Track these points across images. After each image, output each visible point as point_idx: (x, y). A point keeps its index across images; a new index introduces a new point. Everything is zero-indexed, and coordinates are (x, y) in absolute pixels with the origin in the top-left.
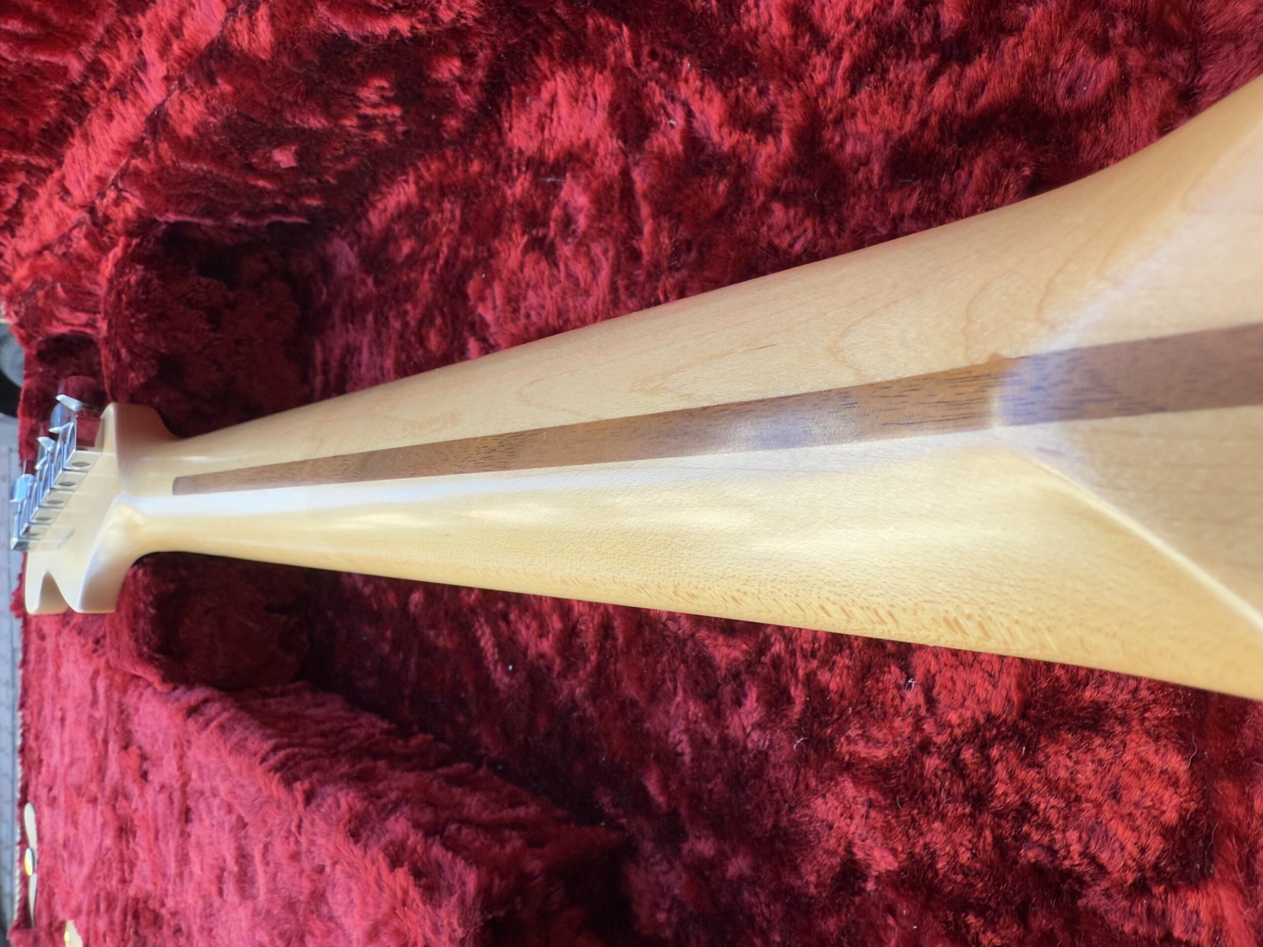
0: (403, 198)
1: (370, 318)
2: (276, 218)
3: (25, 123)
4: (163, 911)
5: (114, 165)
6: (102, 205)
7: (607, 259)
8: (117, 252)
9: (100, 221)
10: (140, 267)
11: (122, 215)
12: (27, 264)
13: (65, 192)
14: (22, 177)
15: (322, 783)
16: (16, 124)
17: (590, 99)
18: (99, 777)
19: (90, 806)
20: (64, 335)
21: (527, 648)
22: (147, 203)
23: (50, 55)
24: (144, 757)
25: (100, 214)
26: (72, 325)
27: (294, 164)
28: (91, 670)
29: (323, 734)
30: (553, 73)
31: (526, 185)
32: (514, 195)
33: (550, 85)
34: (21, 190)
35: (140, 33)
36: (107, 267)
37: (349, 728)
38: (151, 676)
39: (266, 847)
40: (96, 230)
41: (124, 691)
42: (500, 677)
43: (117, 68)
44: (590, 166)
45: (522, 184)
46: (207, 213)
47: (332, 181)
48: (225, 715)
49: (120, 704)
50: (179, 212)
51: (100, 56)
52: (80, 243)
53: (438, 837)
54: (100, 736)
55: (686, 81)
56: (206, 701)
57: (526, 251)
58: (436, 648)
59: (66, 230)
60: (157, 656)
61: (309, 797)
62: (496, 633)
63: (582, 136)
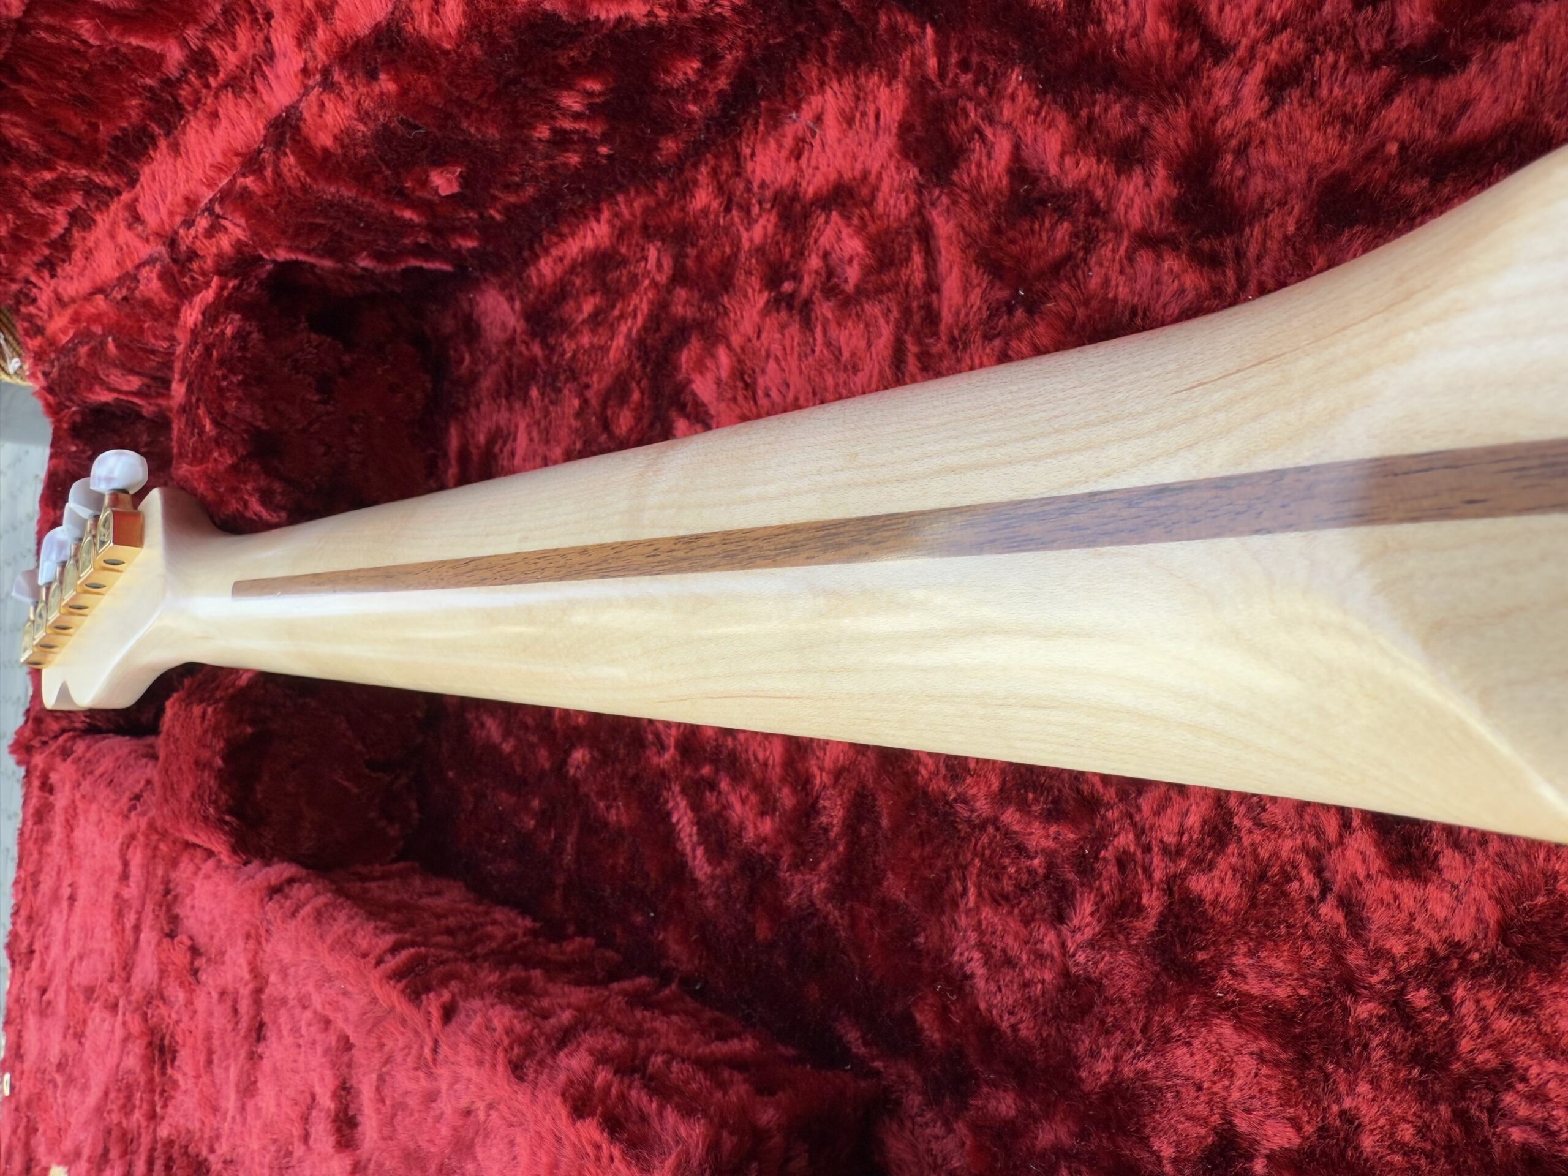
0: (589, 243)
1: (534, 393)
2: (414, 263)
3: (94, 127)
4: (212, 1158)
5: (210, 185)
6: (187, 237)
7: (888, 323)
8: (208, 295)
9: (183, 257)
10: (237, 317)
11: (214, 250)
12: (70, 311)
13: (135, 218)
14: (78, 199)
15: (467, 995)
16: (83, 128)
17: (871, 120)
18: (123, 975)
19: (107, 1015)
20: (107, 404)
21: (742, 828)
22: (255, 234)
23: (148, 38)
24: (195, 951)
25: (183, 248)
26: (120, 392)
27: (456, 189)
28: (123, 832)
29: (449, 932)
30: (822, 84)
31: (770, 228)
32: (751, 240)
33: (816, 101)
34: (75, 217)
35: (268, 16)
36: (191, 315)
37: (482, 925)
38: (219, 846)
39: (381, 1079)
40: (175, 269)
41: (174, 863)
42: (700, 866)
43: (229, 60)
44: (869, 203)
45: (765, 228)
46: (329, 252)
47: (498, 217)
48: (320, 901)
49: (166, 881)
50: (290, 249)
51: (209, 44)
52: (151, 284)
53: (637, 1076)
54: (130, 919)
55: (1013, 98)
56: (291, 881)
57: (765, 312)
58: (606, 824)
59: (130, 266)
60: (227, 818)
61: (448, 1013)
62: (696, 806)
63: (858, 166)
